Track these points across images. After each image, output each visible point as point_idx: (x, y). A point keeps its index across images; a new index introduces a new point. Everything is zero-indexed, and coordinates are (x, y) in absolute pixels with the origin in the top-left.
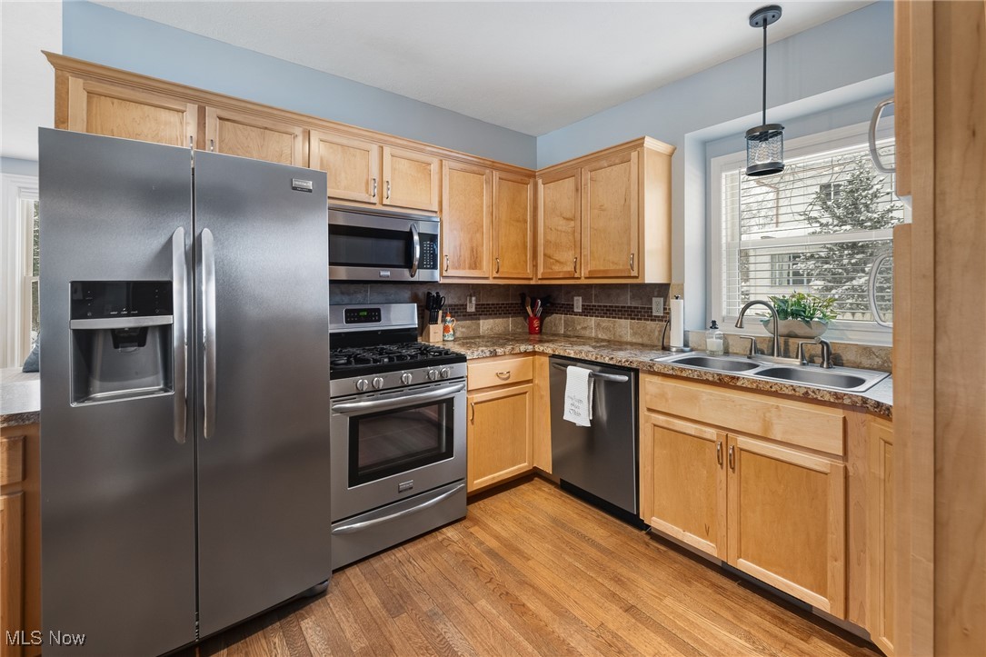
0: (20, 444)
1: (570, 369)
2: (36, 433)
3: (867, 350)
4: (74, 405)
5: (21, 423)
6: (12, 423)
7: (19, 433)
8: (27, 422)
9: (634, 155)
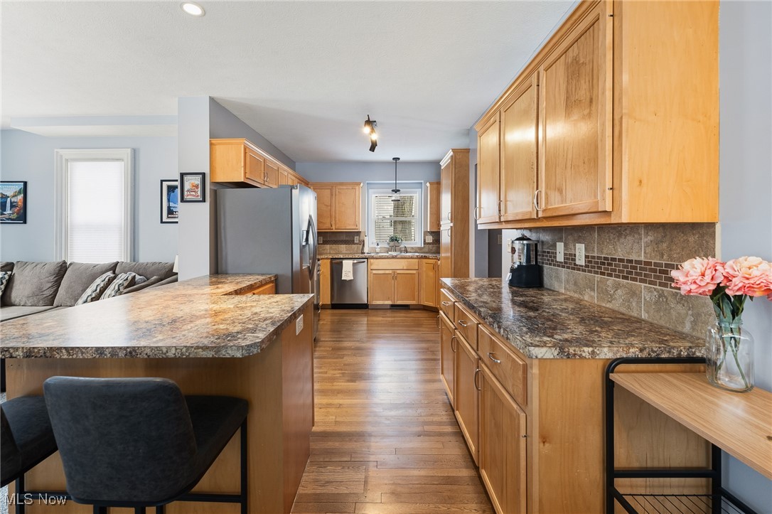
1: (344, 262)
3: (412, 248)
9: (357, 188)
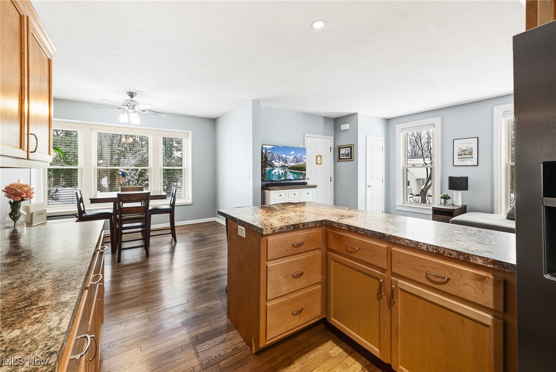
0: (502, 284)
2: (514, 281)
4: (547, 277)
5: (503, 269)
6: (496, 267)
7: (501, 275)
8: (507, 270)
